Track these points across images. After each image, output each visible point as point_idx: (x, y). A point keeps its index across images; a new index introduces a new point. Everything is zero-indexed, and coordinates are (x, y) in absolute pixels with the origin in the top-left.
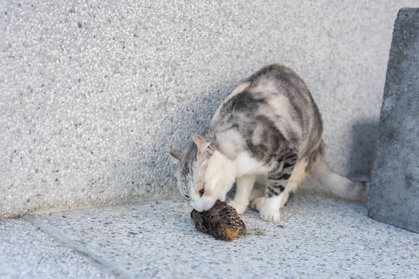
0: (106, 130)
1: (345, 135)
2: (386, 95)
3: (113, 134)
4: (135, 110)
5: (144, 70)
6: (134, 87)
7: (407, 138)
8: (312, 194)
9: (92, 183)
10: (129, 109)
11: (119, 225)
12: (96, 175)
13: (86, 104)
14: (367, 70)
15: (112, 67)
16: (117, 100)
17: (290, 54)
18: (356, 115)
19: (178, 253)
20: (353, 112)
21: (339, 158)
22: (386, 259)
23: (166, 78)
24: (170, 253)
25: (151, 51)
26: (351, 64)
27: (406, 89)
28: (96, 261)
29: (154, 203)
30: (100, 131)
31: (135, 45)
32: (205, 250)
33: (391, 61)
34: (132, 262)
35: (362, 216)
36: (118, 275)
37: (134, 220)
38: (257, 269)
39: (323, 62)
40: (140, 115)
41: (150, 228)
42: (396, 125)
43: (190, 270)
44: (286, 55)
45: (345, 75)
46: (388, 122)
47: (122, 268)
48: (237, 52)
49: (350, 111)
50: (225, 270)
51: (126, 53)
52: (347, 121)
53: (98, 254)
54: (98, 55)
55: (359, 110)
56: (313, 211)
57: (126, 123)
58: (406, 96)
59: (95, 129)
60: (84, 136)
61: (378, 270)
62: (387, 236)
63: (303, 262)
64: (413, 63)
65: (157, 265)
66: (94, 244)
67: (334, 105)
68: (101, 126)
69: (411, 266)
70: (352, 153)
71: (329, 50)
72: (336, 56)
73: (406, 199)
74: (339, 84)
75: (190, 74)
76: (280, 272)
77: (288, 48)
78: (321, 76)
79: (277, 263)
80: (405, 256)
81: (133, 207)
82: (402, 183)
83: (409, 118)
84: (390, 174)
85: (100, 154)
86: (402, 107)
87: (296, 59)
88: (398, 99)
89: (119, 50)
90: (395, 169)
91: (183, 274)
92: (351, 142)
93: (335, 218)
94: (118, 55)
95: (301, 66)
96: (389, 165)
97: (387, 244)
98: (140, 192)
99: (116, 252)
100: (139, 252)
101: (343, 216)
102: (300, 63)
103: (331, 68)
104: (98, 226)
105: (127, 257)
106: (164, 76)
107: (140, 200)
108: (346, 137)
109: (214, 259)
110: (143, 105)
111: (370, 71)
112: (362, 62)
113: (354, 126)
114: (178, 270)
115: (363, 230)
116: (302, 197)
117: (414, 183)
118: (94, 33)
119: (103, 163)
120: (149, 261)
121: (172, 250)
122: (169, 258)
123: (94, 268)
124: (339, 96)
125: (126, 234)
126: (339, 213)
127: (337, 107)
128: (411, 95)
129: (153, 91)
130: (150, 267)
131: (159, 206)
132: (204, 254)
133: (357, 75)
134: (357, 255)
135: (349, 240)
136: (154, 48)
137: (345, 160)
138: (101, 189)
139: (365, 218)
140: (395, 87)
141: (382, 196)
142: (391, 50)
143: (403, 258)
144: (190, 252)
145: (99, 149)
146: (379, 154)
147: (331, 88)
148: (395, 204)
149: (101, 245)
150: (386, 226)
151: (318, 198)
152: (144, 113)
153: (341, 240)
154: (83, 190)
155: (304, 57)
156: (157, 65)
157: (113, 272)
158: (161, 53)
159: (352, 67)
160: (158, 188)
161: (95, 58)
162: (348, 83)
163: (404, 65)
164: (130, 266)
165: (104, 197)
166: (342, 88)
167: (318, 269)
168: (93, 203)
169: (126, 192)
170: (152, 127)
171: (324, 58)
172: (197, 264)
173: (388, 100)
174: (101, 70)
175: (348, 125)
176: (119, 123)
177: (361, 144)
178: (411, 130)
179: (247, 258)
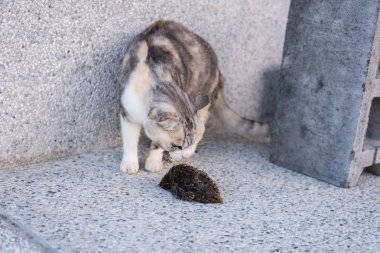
0: (26, 96)
1: (256, 82)
2: (285, 54)
3: (33, 99)
4: (54, 75)
5: (60, 39)
6: (52, 55)
7: (303, 93)
8: (224, 140)
9: (16, 144)
10: (48, 75)
11: (40, 184)
12: (19, 137)
13: (5, 74)
14: (276, 22)
15: (28, 37)
16: (36, 68)
17: (202, 13)
18: (267, 63)
19: (90, 211)
20: (264, 61)
21: (251, 103)
22: (277, 206)
23: (83, 44)
24: (83, 212)
25: (67, 20)
26: (261, 18)
27: (302, 49)
28: (14, 224)
29: (76, 158)
30: (21, 97)
31: (50, 16)
32: (115, 207)
33: (289, 24)
34: (46, 224)
35: (265, 161)
36: (32, 238)
37: (55, 177)
38: (160, 224)
39: (235, 18)
40: (58, 79)
41: (68, 186)
42: (293, 81)
43: (98, 229)
44: (198, 15)
45: (256, 28)
46: (287, 78)
47: (36, 231)
48: (151, 15)
49: (260, 60)
50: (130, 227)
51: (42, 23)
52: (258, 70)
53: (16, 217)
54: (14, 28)
55: (269, 59)
56: (222, 158)
57: (45, 88)
58: (302, 55)
59: (15, 96)
60: (5, 103)
61: (267, 219)
62: (282, 182)
63: (202, 214)
64: (308, 26)
65: (68, 226)
66: (14, 206)
67: (245, 56)
68: (22, 92)
69: (298, 213)
70: (263, 98)
71: (240, 7)
72: (247, 11)
73: (301, 147)
74: (250, 37)
75: (106, 38)
76: (179, 227)
77: (200, 8)
78: (233, 31)
79: (178, 217)
80: (295, 202)
81: (56, 163)
82: (298, 133)
83: (304, 75)
84: (288, 124)
85: (22, 117)
86: (298, 65)
87: (208, 18)
88: (295, 58)
89: (35, 21)
90: (292, 120)
91: (91, 234)
92: (262, 88)
93: (239, 165)
94: (33, 26)
95: (214, 24)
96: (287, 116)
97: (281, 191)
98: (63, 149)
99: (32, 213)
100: (54, 213)
101: (247, 162)
102: (212, 21)
103: (242, 23)
104: (21, 186)
105: (43, 218)
106: (80, 42)
107: (63, 155)
108: (258, 84)
109: (122, 216)
110: (61, 70)
111: (279, 23)
112: (271, 16)
113: (265, 74)
114: (87, 230)
115: (262, 177)
116: (214, 143)
117: (308, 133)
118: (9, 7)
119: (25, 125)
120: (61, 221)
121: (85, 208)
122: (80, 218)
123: (10, 232)
124: (250, 48)
125: (45, 193)
126: (245, 158)
127: (249, 58)
128: (306, 55)
129: (70, 56)
130: (62, 228)
131: (81, 160)
132: (114, 211)
133: (267, 27)
134: (251, 204)
135: (248, 188)
136: (69, 17)
137: (257, 105)
138: (25, 149)
139: (267, 162)
140: (293, 46)
141: (281, 144)
142: (290, 13)
143: (293, 205)
144: (101, 210)
145: (21, 113)
146: (279, 106)
147: (242, 41)
148: (292, 151)
149: (20, 207)
150: (284, 170)
151: (229, 143)
152: (63, 77)
153: (241, 188)
154: (8, 151)
155: (216, 14)
156: (73, 32)
157: (28, 235)
158: (76, 21)
159: (262, 21)
160: (80, 143)
161: (11, 31)
162: (258, 36)
163: (301, 27)
164: (44, 229)
165: (28, 156)
166: (253, 40)
167: (214, 221)
168: (17, 161)
169: (49, 149)
170: (71, 90)
171: (235, 15)
172: (105, 222)
173: (287, 58)
174: (18, 42)
175: (259, 73)
176: (39, 88)
177: (272, 89)
178: (306, 86)
179: (153, 213)
